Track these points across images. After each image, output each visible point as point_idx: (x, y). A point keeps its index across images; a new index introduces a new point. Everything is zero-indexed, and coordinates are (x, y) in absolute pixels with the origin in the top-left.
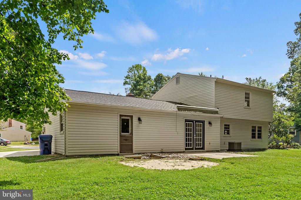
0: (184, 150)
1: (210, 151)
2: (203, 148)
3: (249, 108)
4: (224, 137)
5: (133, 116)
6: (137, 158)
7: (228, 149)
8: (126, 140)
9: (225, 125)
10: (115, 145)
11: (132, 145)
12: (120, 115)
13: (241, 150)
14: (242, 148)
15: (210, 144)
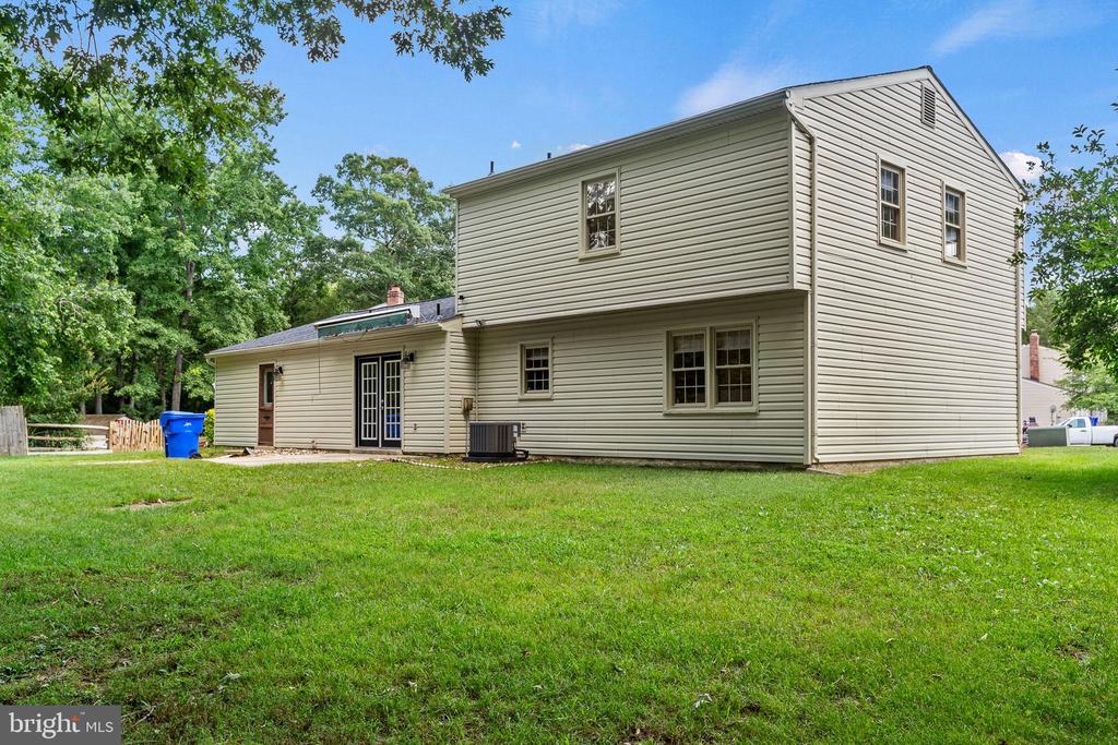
0: (353, 447)
4: (520, 401)
5: (274, 365)
8: (266, 418)
9: (529, 352)
11: (272, 430)
12: (260, 366)
15: (415, 427)
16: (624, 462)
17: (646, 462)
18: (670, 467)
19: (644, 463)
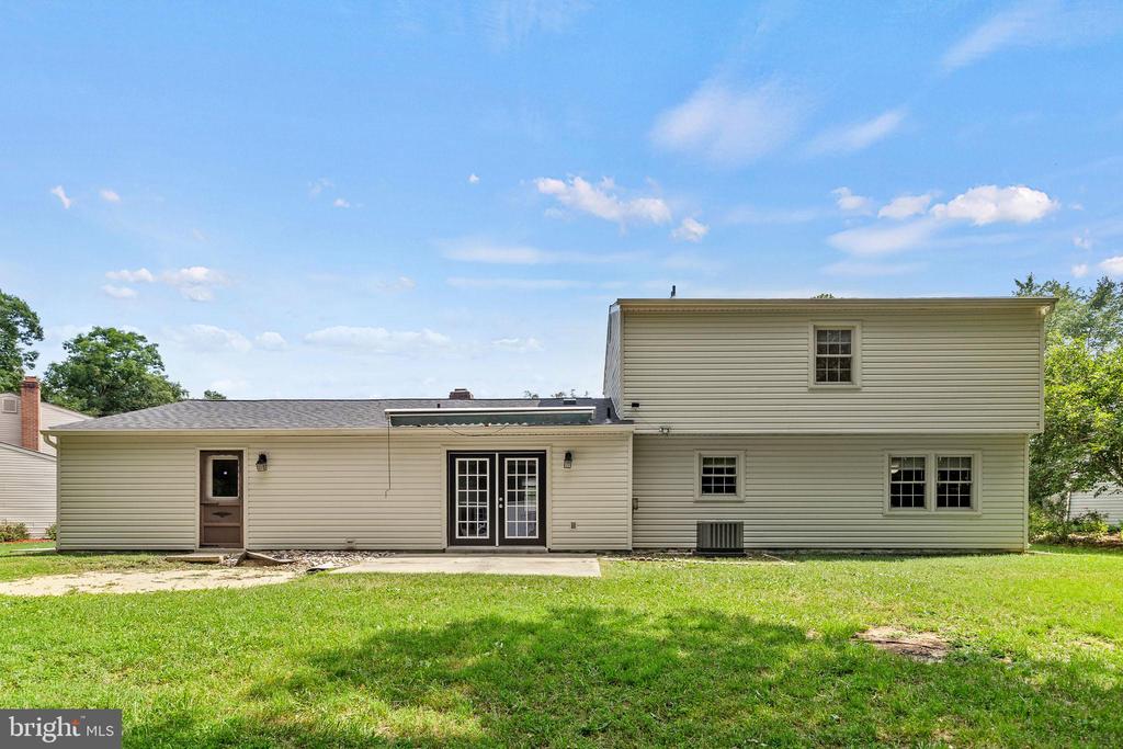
0: (445, 546)
1: (577, 552)
2: (542, 541)
3: (851, 386)
4: (697, 502)
5: (242, 451)
6: (202, 563)
7: (695, 545)
8: (222, 515)
9: (706, 461)
10: (188, 526)
11: (239, 529)
12: (201, 451)
13: (742, 550)
14: (745, 545)
15: (573, 526)
16: (836, 552)
17: (862, 551)
18: (890, 554)
19: (859, 552)
